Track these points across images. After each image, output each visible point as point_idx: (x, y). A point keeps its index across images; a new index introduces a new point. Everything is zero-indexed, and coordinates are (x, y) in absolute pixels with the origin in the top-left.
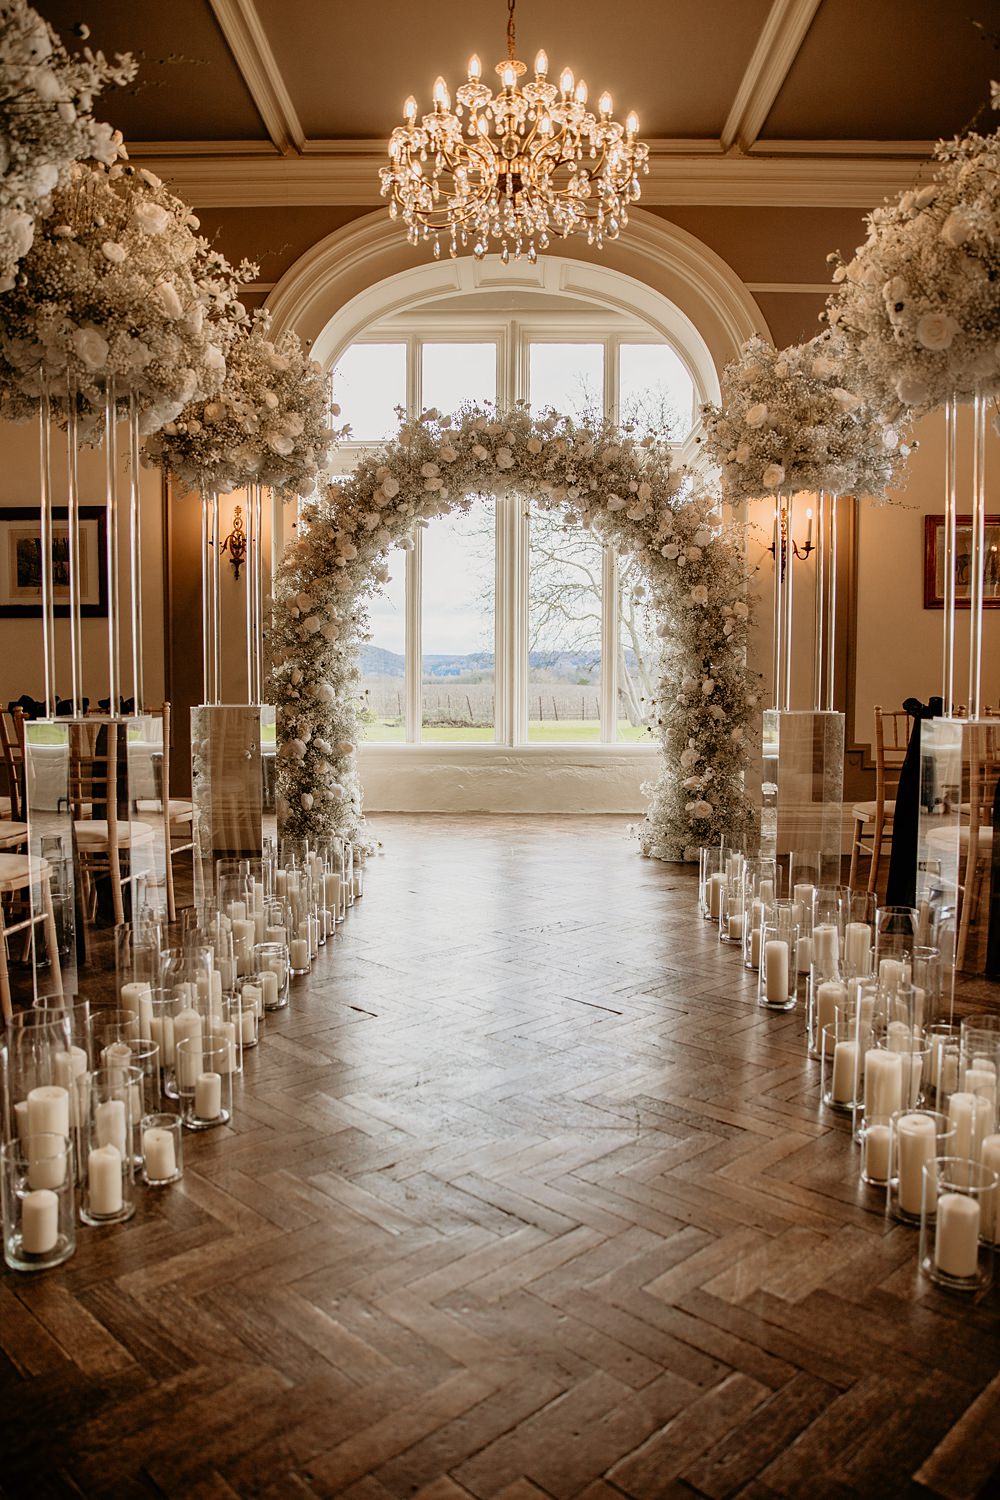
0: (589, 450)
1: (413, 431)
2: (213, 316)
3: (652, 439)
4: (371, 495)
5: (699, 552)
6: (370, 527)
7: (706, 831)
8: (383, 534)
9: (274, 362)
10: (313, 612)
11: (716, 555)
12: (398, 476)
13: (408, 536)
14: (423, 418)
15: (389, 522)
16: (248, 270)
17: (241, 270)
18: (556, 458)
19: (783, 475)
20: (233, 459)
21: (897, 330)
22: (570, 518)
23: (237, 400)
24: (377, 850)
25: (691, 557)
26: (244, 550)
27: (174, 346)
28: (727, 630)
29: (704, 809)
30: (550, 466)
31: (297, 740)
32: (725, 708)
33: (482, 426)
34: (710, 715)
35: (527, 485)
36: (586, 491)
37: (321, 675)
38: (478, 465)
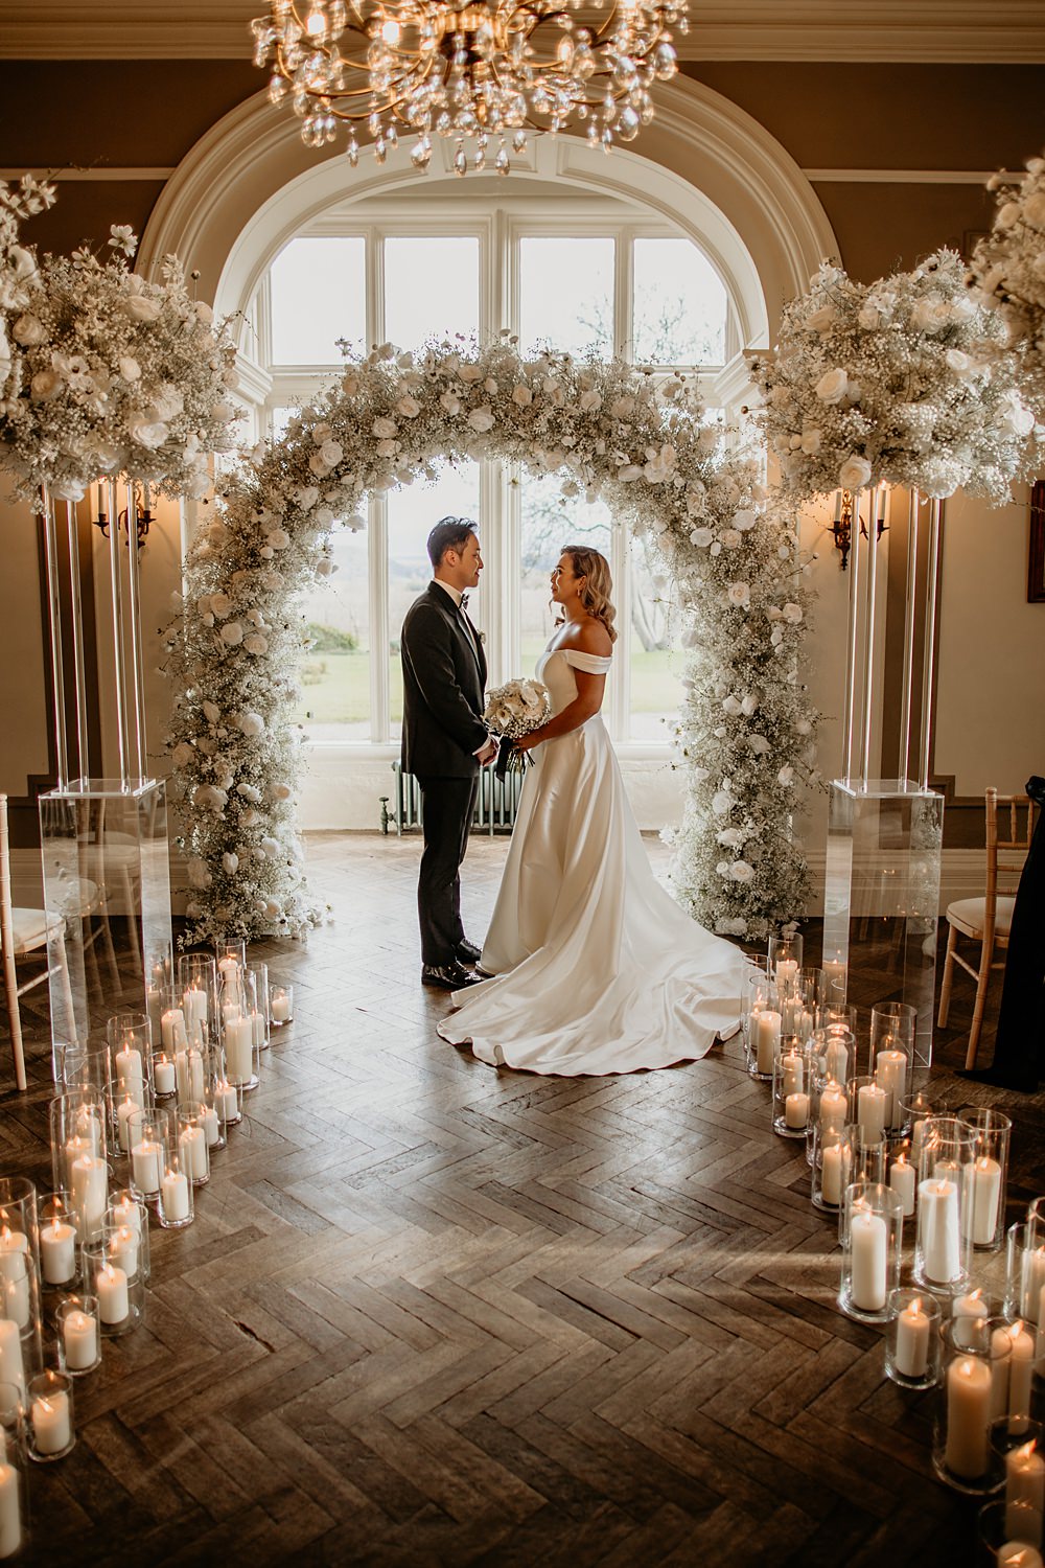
0: (592, 401)
1: (361, 375)
3: (677, 386)
4: (307, 461)
5: (739, 537)
6: (306, 506)
7: (743, 898)
8: (323, 515)
9: (137, 310)
10: (233, 617)
11: (760, 540)
12: (340, 436)
13: (358, 512)
15: (332, 497)
17: (23, 193)
18: (549, 413)
19: (869, 473)
20: (78, 452)
22: (570, 489)
23: (76, 371)
24: (326, 916)
25: (729, 545)
28: (775, 639)
29: (742, 872)
30: (542, 425)
31: (213, 787)
32: (770, 738)
33: (453, 366)
34: (750, 748)
35: (512, 446)
36: (590, 457)
37: (245, 699)
38: (447, 421)
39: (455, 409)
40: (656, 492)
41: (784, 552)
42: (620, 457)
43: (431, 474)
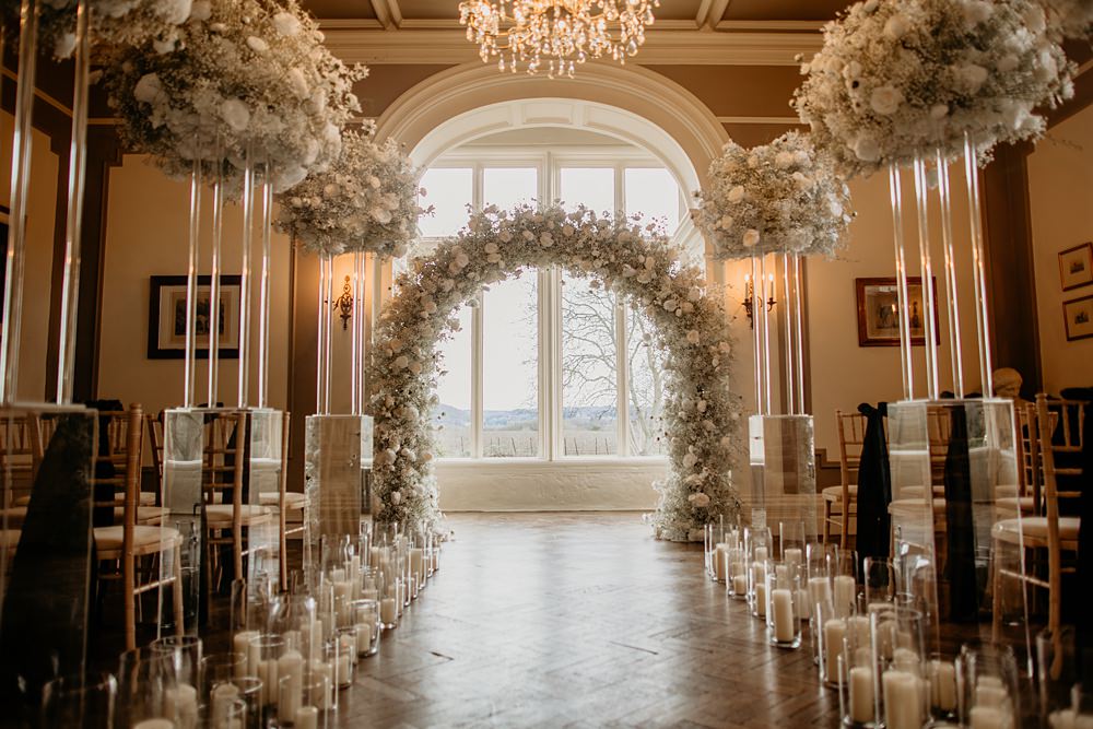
0: (608, 234)
1: (479, 222)
2: (332, 104)
3: (654, 225)
4: (448, 266)
5: (692, 306)
6: (447, 289)
7: (704, 517)
8: (456, 295)
9: (378, 157)
10: (403, 353)
11: (704, 308)
12: (468, 252)
13: (474, 297)
14: (486, 211)
15: (461, 286)
16: (360, 71)
18: (585, 239)
19: (758, 237)
20: (345, 226)
21: (854, 101)
22: (595, 284)
23: (349, 181)
24: (450, 537)
25: (686, 310)
26: (352, 308)
27: (302, 120)
28: (715, 362)
29: (702, 500)
31: (388, 450)
32: (716, 422)
33: (529, 217)
34: (704, 428)
35: (562, 259)
36: (606, 263)
37: (408, 400)
38: (526, 245)
39: (531, 238)
41: (717, 314)
43: (517, 275)
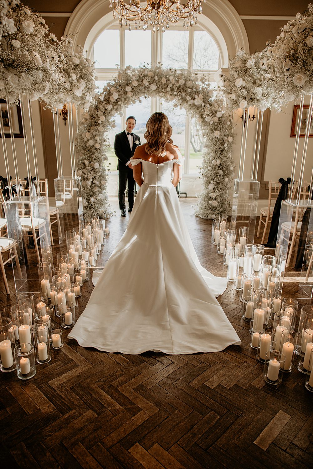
0: (182, 82)
1: (123, 74)
3: (204, 78)
4: (109, 98)
5: (217, 119)
6: (109, 109)
7: (215, 210)
8: (113, 112)
9: (74, 61)
10: (91, 139)
11: (223, 120)
12: (118, 91)
13: (122, 111)
14: (126, 69)
15: (115, 107)
18: (171, 85)
19: (246, 104)
22: (176, 105)
23: (62, 77)
25: (215, 121)
26: (67, 116)
27: (41, 74)
28: (226, 145)
29: (215, 203)
30: (169, 89)
31: (88, 181)
32: (223, 171)
33: (146, 72)
34: (219, 173)
35: (161, 94)
36: (181, 97)
37: (95, 159)
38: (145, 87)
39: (147, 84)
40: (197, 107)
41: (229, 123)
42: (188, 98)
43: (140, 101)
